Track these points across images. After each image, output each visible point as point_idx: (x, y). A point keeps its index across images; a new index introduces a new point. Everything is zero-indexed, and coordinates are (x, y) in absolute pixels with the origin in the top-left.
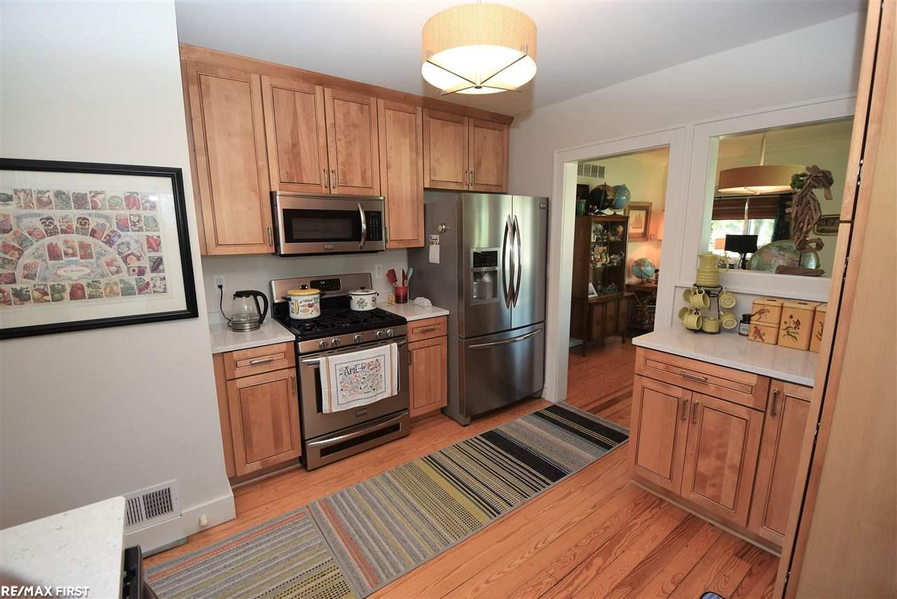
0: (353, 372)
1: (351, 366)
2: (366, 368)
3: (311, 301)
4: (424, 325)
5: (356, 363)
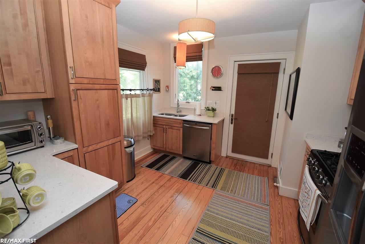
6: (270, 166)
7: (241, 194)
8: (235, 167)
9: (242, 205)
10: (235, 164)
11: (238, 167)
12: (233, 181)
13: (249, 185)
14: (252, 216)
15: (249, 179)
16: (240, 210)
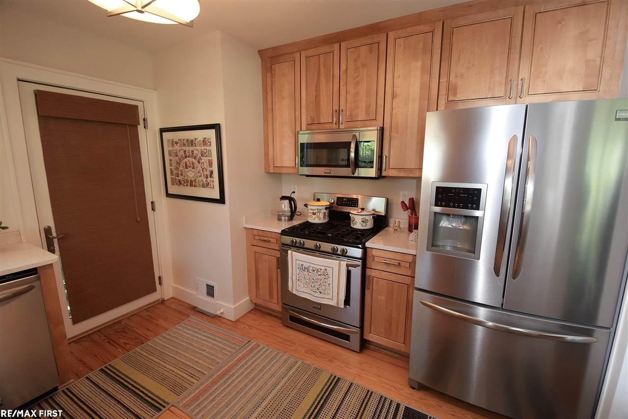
0: (306, 270)
1: (306, 265)
2: (315, 271)
3: (315, 210)
4: (388, 257)
5: (309, 264)
6: (163, 302)
7: (209, 364)
8: (118, 347)
9: (237, 372)
10: (109, 342)
11: (122, 341)
12: (165, 365)
13: (191, 345)
14: (264, 367)
15: (177, 339)
16: (247, 378)
